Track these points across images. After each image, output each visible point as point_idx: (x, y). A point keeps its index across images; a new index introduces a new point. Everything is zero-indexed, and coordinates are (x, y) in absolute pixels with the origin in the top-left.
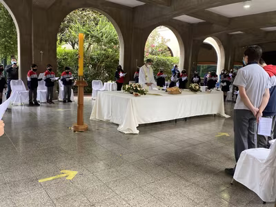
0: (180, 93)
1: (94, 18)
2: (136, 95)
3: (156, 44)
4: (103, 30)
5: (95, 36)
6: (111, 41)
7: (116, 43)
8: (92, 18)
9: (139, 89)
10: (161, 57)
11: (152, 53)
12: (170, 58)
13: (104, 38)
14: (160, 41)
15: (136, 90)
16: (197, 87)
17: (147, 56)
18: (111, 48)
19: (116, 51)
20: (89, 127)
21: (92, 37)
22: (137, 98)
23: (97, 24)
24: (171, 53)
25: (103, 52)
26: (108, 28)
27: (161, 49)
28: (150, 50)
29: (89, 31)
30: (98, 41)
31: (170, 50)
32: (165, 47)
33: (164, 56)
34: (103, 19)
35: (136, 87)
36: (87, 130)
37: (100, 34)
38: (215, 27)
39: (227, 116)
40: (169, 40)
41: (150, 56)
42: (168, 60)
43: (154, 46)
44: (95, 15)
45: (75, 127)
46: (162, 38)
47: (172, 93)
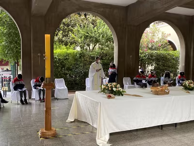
0: (168, 93)
1: (93, 20)
2: (109, 97)
4: (100, 31)
10: (162, 52)
11: (151, 49)
12: (171, 52)
14: (160, 36)
16: (192, 85)
18: (107, 46)
19: (113, 49)
22: (110, 100)
26: (104, 28)
27: (161, 44)
28: (150, 46)
29: (88, 33)
32: (166, 41)
33: (165, 50)
34: (99, 20)
37: (98, 35)
40: (170, 34)
41: (149, 51)
42: (168, 54)
43: (154, 42)
44: (94, 18)
45: (42, 133)
46: (163, 33)
47: (157, 93)
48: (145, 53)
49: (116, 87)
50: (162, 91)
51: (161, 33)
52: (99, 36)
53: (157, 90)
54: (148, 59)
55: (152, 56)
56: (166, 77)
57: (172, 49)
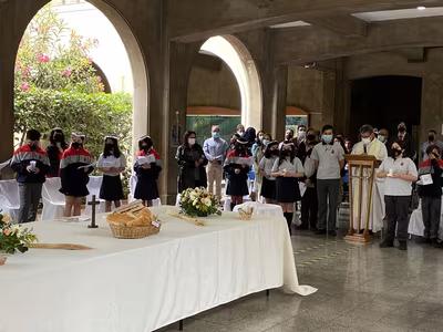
0: (156, 231)
3: (52, 54)
10: (73, 95)
11: (40, 82)
12: (102, 96)
16: (207, 202)
17: (26, 92)
24: (104, 81)
27: (70, 68)
28: (34, 73)
31: (99, 72)
32: (84, 62)
33: (82, 90)
39: (306, 290)
40: (96, 41)
41: (35, 90)
42: (95, 103)
43: (47, 60)
46: (73, 36)
47: (127, 233)
48: (22, 97)
50: (142, 224)
51: (67, 33)
53: (129, 223)
54: (32, 116)
55: (45, 108)
57: (102, 86)
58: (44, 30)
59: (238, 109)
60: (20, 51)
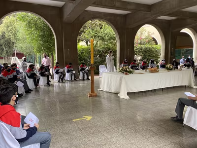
1: (100, 24)
2: (126, 74)
4: (106, 32)
5: (101, 37)
6: (111, 38)
7: (114, 39)
8: (98, 24)
9: (128, 70)
10: (148, 46)
12: (155, 46)
13: (106, 37)
14: (147, 34)
15: (126, 71)
16: (171, 67)
17: (137, 46)
18: (111, 43)
19: (115, 44)
20: (98, 94)
21: (98, 37)
22: (127, 76)
23: (101, 28)
25: (106, 46)
26: (109, 30)
27: (147, 40)
28: (139, 42)
29: (96, 34)
30: (103, 39)
31: (155, 40)
32: (151, 38)
33: (150, 45)
34: (105, 24)
35: (126, 69)
36: (96, 96)
38: (189, 21)
40: (153, 33)
41: (139, 45)
42: (153, 47)
43: (142, 38)
44: (100, 22)
45: (90, 94)
46: (148, 32)
47: (152, 72)
49: (129, 69)
50: (155, 70)
52: (105, 36)
53: (152, 70)
54: (139, 51)
55: (141, 49)
56: (151, 63)
58: (141, 32)
59: (192, 46)
60: (136, 37)
